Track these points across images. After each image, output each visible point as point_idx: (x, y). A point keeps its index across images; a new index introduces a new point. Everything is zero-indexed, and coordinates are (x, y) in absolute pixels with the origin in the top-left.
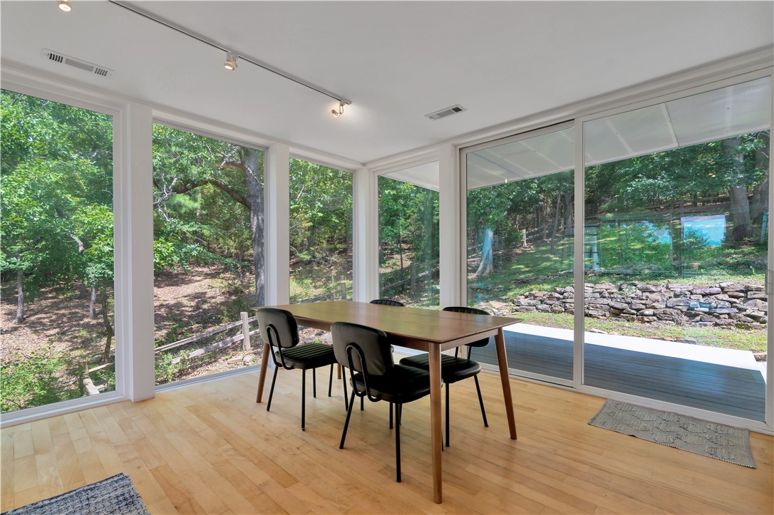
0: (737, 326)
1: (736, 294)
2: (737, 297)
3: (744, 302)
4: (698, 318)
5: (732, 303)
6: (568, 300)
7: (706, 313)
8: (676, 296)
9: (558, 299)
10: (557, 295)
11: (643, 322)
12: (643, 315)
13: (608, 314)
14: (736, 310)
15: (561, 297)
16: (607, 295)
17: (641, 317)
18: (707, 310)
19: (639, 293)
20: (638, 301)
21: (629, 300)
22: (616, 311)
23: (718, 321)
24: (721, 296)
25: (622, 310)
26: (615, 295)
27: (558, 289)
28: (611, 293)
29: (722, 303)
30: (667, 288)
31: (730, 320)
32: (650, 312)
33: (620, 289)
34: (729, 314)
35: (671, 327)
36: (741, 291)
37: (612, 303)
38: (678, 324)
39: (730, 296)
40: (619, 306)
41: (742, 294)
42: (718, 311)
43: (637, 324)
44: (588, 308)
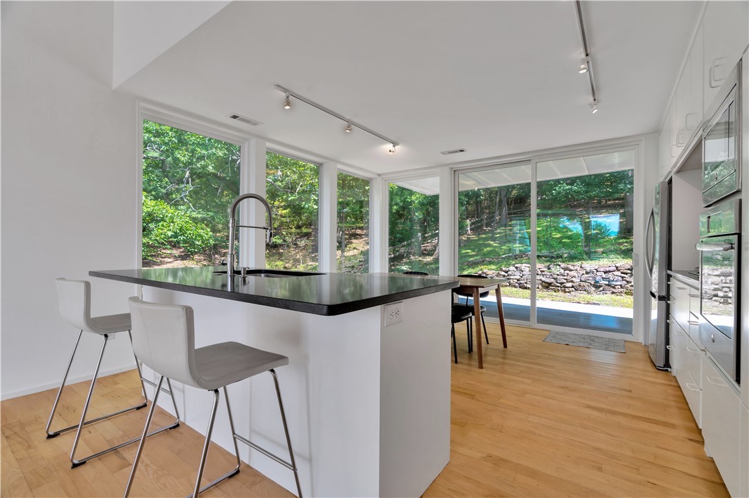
0: (626, 293)
1: (625, 271)
2: (626, 274)
3: (631, 277)
4: (601, 289)
5: (623, 277)
6: (512, 277)
7: (606, 285)
8: (587, 273)
9: (504, 276)
10: (503, 273)
11: (565, 292)
12: (565, 287)
13: (540, 287)
14: (625, 282)
15: (506, 274)
16: (540, 273)
17: (563, 288)
18: (607, 283)
19: (562, 271)
20: (562, 277)
21: (555, 276)
22: (546, 285)
23: (614, 290)
24: (616, 273)
25: (550, 284)
26: (545, 273)
27: (504, 269)
28: (542, 271)
29: (617, 277)
30: (581, 267)
31: (622, 290)
32: (569, 285)
33: (549, 269)
34: (621, 285)
35: (583, 295)
36: (629, 269)
37: (544, 279)
38: (589, 293)
39: (622, 273)
40: (548, 280)
41: (629, 271)
42: (614, 283)
43: (561, 293)
44: (526, 283)
